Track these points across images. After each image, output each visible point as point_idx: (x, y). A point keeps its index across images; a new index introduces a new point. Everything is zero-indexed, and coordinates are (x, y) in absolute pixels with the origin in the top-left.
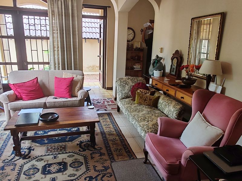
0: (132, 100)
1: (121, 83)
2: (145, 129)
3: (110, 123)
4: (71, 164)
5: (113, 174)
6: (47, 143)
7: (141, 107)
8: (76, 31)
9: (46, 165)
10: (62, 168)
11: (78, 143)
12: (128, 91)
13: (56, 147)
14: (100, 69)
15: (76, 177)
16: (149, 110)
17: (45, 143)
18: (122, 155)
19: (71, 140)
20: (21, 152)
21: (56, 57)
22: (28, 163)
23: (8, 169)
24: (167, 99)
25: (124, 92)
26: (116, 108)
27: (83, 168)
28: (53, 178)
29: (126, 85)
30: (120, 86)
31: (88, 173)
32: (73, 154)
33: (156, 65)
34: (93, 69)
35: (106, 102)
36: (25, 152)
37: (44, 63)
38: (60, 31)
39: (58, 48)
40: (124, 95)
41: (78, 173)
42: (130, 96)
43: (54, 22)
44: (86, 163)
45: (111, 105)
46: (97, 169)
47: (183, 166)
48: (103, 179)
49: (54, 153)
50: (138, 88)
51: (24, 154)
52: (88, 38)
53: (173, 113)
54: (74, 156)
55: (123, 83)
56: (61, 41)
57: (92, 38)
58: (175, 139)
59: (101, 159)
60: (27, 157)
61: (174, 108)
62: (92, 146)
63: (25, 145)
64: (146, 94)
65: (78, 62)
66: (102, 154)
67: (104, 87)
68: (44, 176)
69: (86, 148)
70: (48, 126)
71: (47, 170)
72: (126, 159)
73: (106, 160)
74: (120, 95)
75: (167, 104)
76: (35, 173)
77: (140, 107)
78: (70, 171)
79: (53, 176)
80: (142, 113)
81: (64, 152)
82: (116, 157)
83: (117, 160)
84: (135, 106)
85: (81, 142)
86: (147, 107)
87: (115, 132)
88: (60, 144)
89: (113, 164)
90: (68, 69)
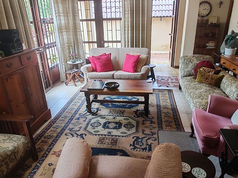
0: (193, 78)
1: (184, 61)
2: (197, 106)
3: (168, 98)
4: (125, 125)
5: (157, 139)
6: (111, 107)
7: (202, 85)
8: (145, 10)
9: (107, 122)
10: (118, 126)
11: (135, 110)
12: (191, 69)
13: (117, 111)
14: (171, 48)
15: (126, 135)
16: (208, 88)
17: (109, 107)
18: (171, 126)
19: (130, 107)
20: (91, 110)
21: (126, 35)
22: (94, 118)
23: (81, 120)
24: (232, 78)
25: (186, 70)
26: (178, 86)
27: (134, 130)
28: (109, 132)
29: (190, 63)
30: (183, 64)
31: (136, 134)
32: (129, 118)
33: (230, 42)
34: (167, 48)
35: (170, 80)
36: (94, 111)
37: (117, 42)
38: (131, 11)
39: (128, 27)
40: (186, 73)
41: (129, 133)
42: (193, 74)
43: (126, 3)
44: (137, 127)
45: (174, 82)
46: (145, 132)
47: (221, 141)
48: (148, 141)
49: (115, 115)
50: (201, 66)
51: (93, 112)
52: (164, 17)
53: (234, 93)
54: (129, 119)
55: (187, 60)
56: (131, 21)
57: (167, 16)
58: (224, 118)
59: (151, 126)
60: (95, 114)
61: (236, 89)
62: (145, 115)
63: (95, 106)
64: (209, 72)
65: (145, 40)
66: (152, 122)
67: (172, 65)
68: (103, 129)
69: (140, 115)
70: (110, 92)
71: (106, 126)
72: (173, 130)
73: (155, 128)
74: (183, 73)
75: (230, 84)
76: (98, 126)
77: (199, 85)
78: (123, 129)
79: (110, 130)
80: (200, 91)
81: (122, 116)
82: (164, 126)
83: (164, 130)
84: (195, 83)
85: (137, 110)
86: (207, 85)
87: (170, 107)
88: (121, 109)
89: (159, 132)
90: (136, 47)
